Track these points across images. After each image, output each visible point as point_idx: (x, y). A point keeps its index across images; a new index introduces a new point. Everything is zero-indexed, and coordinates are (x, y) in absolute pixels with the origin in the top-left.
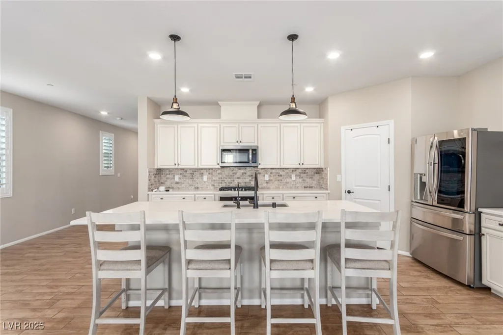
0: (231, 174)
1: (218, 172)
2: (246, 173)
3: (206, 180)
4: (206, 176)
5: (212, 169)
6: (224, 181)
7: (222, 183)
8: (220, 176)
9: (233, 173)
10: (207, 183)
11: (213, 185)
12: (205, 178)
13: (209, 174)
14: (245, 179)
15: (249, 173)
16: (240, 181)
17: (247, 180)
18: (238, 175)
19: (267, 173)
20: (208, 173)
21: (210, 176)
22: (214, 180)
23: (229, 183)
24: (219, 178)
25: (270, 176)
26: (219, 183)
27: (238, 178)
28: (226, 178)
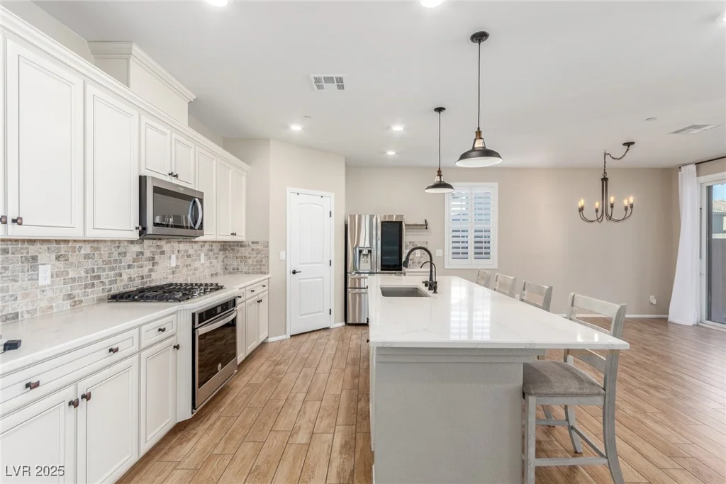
0: (115, 256)
1: (83, 252)
2: (142, 253)
3: (48, 281)
4: (48, 267)
5: (67, 241)
6: (99, 277)
7: (93, 285)
8: (89, 264)
9: (119, 254)
10: (49, 294)
11: (70, 296)
12: (45, 273)
13: (58, 258)
14: (142, 267)
15: (148, 254)
16: (134, 273)
17: (145, 271)
18: (128, 259)
19: (173, 252)
20: (53, 256)
21: (61, 265)
22: (73, 280)
23: (111, 282)
24: (87, 272)
25: (177, 258)
26: (86, 286)
27: (129, 267)
28: (104, 270)
